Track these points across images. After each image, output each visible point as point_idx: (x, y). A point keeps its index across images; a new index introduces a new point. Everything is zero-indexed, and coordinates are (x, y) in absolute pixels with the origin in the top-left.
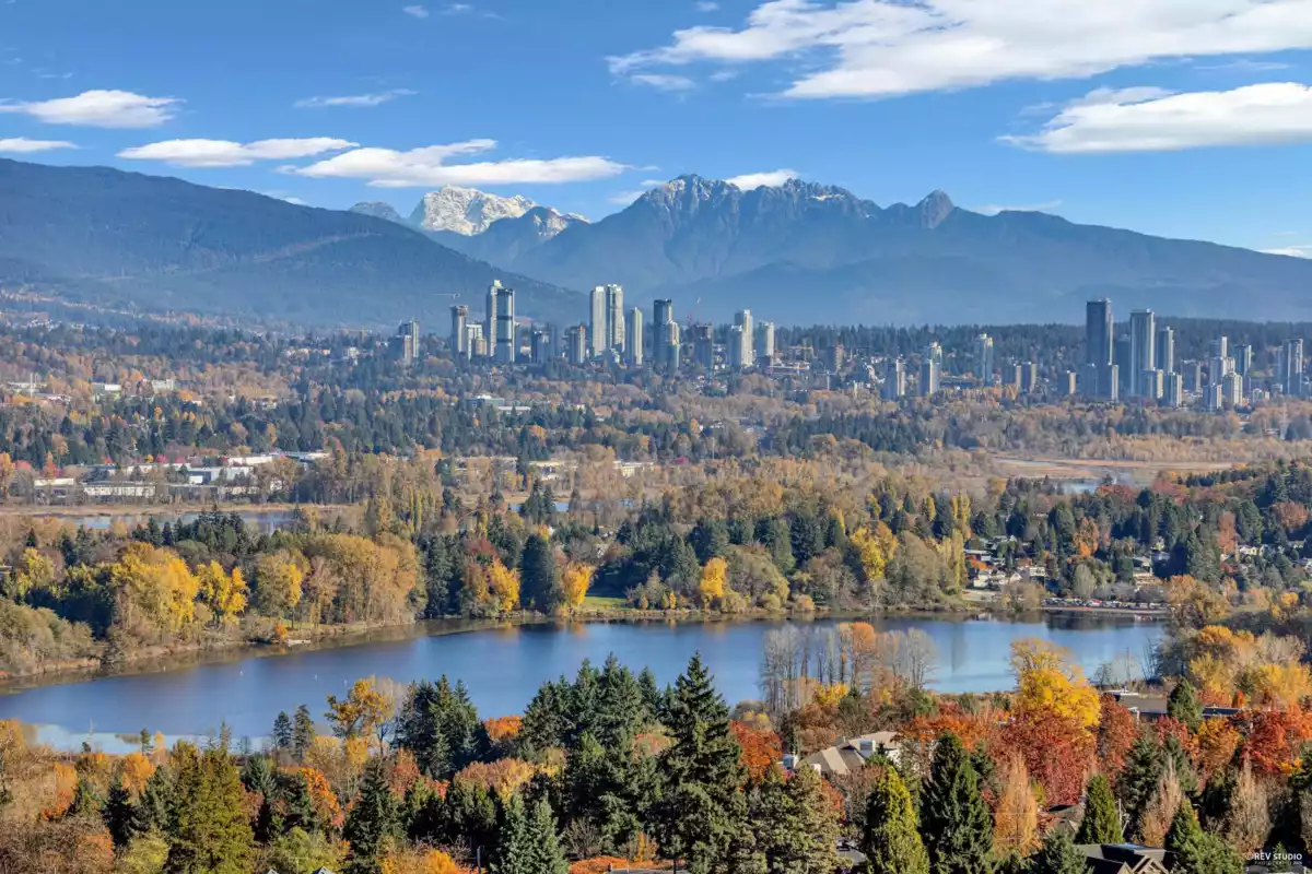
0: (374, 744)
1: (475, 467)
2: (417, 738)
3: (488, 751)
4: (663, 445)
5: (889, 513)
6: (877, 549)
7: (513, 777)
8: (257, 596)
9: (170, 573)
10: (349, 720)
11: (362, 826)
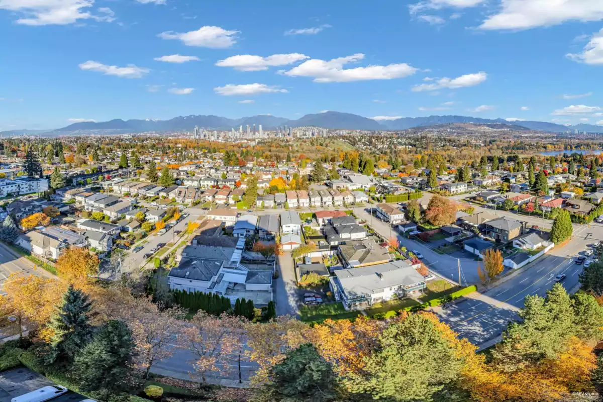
0: (561, 156)
1: (567, 140)
2: (564, 156)
3: (568, 157)
4: (579, 139)
5: (592, 144)
6: (592, 146)
7: (570, 159)
8: (555, 147)
9: (549, 146)
10: (560, 155)
11: (561, 161)
